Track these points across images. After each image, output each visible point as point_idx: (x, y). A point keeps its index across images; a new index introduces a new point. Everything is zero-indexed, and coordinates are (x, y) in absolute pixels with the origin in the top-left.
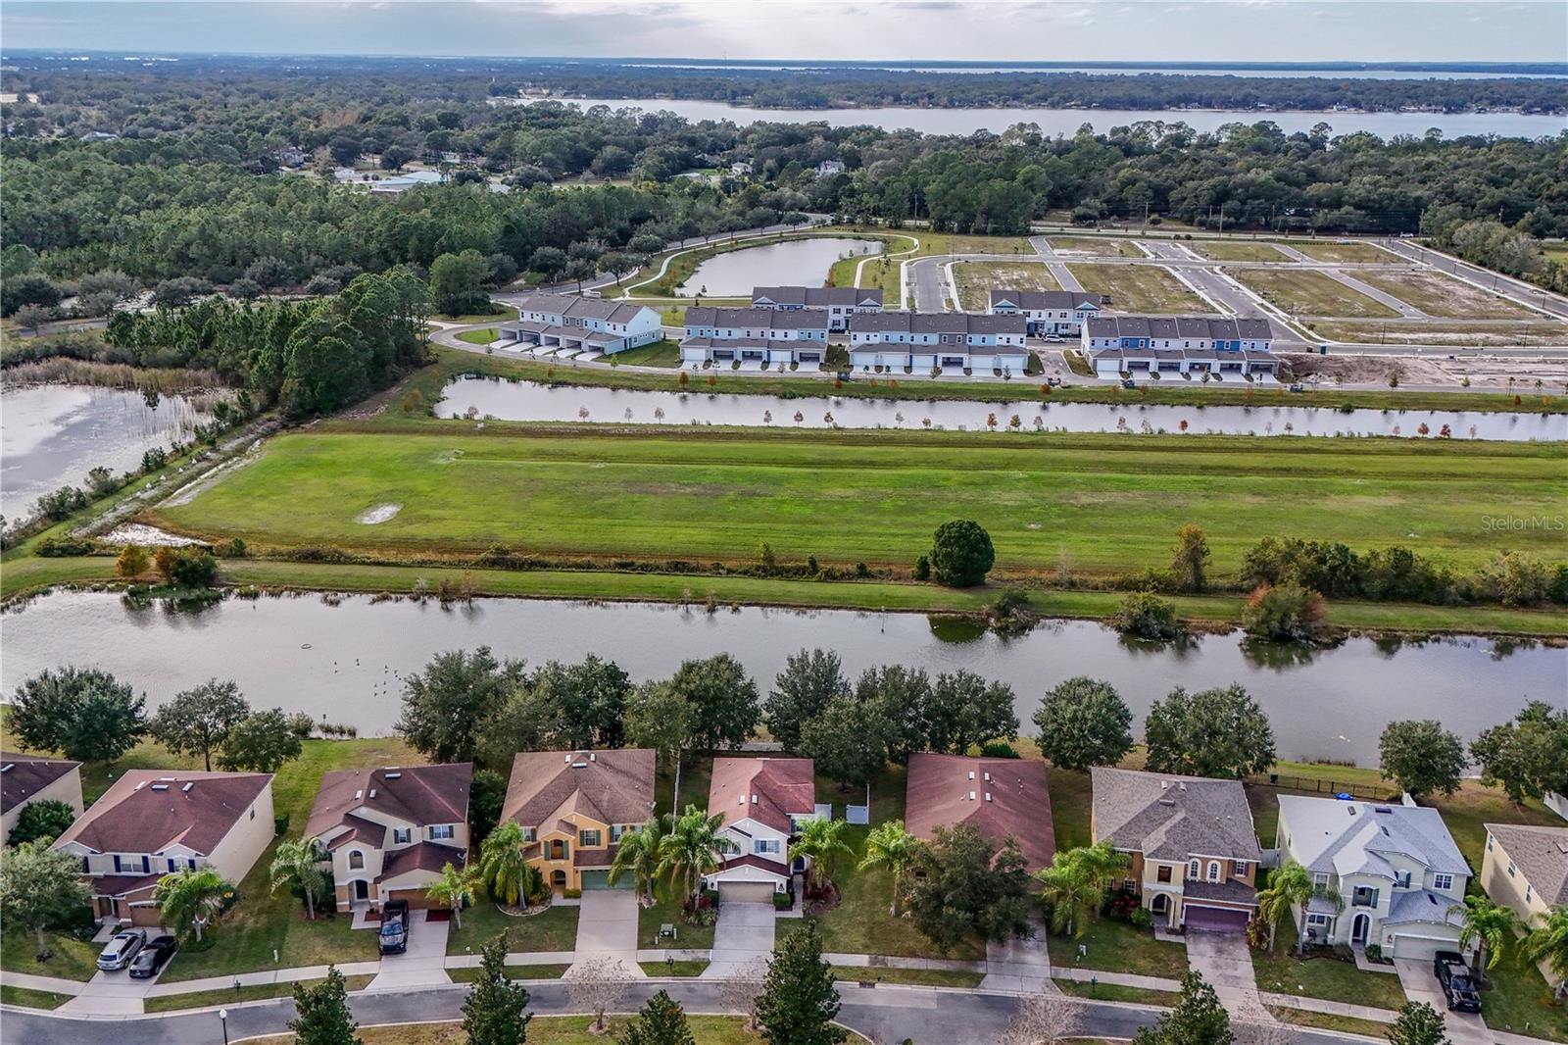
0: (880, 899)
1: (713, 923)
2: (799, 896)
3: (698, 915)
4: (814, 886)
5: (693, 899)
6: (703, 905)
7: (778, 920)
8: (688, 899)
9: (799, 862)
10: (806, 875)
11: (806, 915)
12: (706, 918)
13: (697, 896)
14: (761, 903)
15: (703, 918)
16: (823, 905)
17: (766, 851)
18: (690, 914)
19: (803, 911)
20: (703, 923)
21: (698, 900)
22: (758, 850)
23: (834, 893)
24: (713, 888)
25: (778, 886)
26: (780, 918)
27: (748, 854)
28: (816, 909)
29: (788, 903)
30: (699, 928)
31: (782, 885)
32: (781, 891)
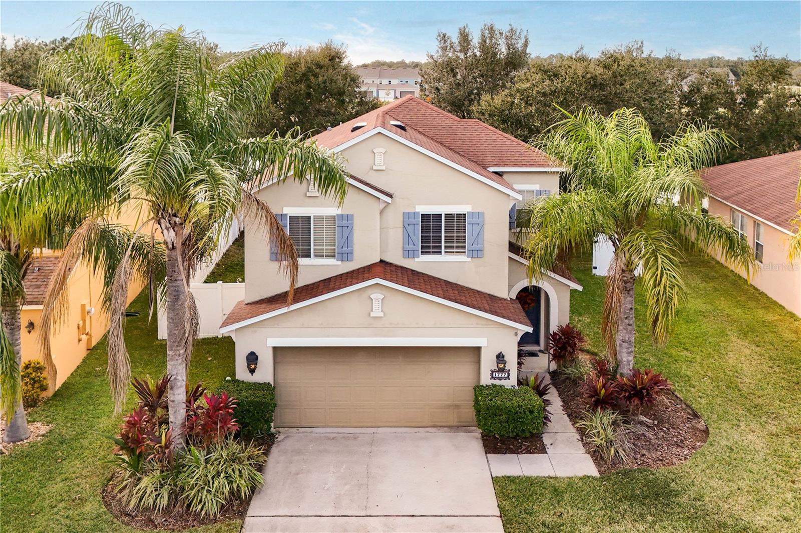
1: (237, 505)
3: (174, 469)
6: (201, 428)
7: (505, 486)
11: (603, 469)
12: (207, 483)
13: (177, 391)
14: (428, 432)
15: (192, 482)
16: (650, 435)
17: (440, 253)
18: (137, 468)
19: (588, 456)
20: (189, 506)
21: (182, 413)
22: (415, 248)
23: (668, 398)
24: (252, 371)
25: (488, 363)
26: (511, 479)
27: (381, 261)
28: (632, 446)
29: (532, 419)
30: (171, 527)
31: (500, 357)
32: (500, 379)
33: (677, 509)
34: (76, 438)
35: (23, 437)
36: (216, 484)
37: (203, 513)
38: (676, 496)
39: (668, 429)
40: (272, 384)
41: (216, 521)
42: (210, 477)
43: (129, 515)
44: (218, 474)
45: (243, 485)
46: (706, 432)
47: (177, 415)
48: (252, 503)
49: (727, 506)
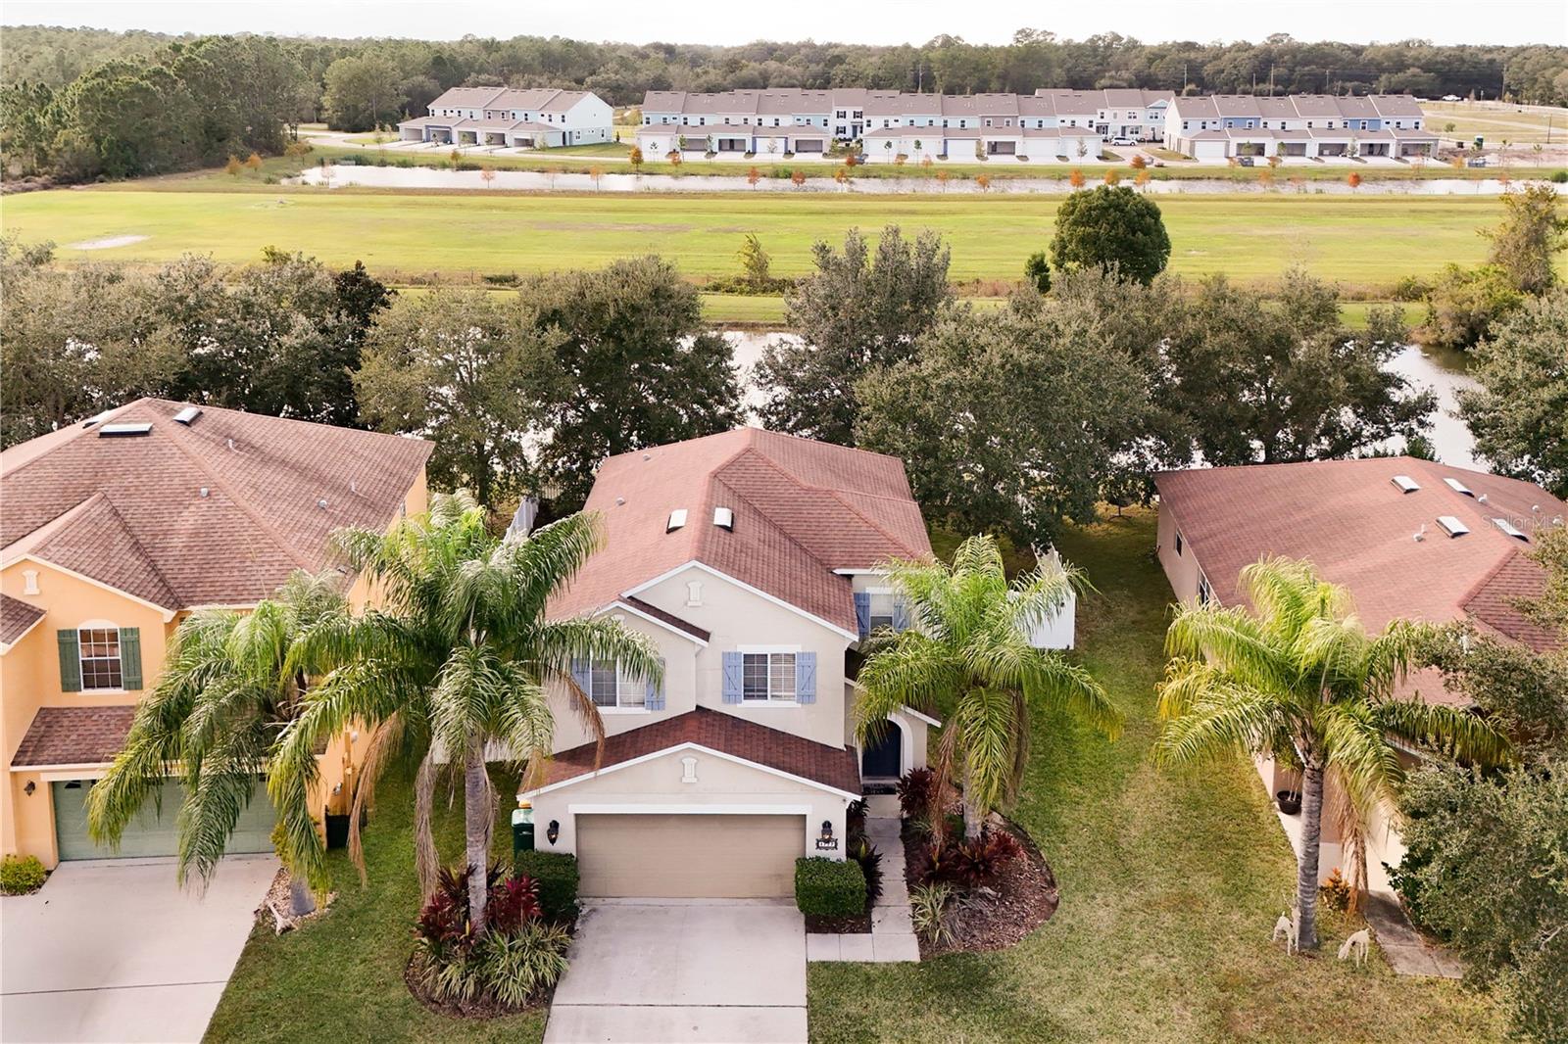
0: (1205, 883)
1: (543, 993)
2: (893, 868)
3: (478, 957)
4: (956, 827)
5: (456, 890)
6: (504, 914)
7: (818, 973)
8: (431, 890)
9: (883, 744)
10: (918, 791)
11: (926, 953)
12: (511, 972)
13: (477, 878)
14: (747, 904)
15: (498, 972)
16: (988, 911)
17: (766, 697)
18: (441, 955)
19: (915, 936)
20: (495, 994)
21: (484, 896)
22: (735, 692)
23: (1030, 858)
24: (553, 841)
25: (814, 830)
26: (825, 965)
27: (698, 707)
28: (964, 925)
29: (853, 900)
30: (478, 1015)
31: (827, 826)
32: (827, 849)
33: (987, 1000)
34: (364, 911)
35: (310, 909)
36: (521, 973)
37: (510, 1001)
38: (990, 985)
39: (1011, 903)
40: (574, 854)
41: (522, 1010)
42: (515, 966)
43: (437, 1002)
44: (523, 963)
45: (547, 972)
46: (1055, 906)
47: (478, 899)
48: (557, 989)
49: (1038, 997)
